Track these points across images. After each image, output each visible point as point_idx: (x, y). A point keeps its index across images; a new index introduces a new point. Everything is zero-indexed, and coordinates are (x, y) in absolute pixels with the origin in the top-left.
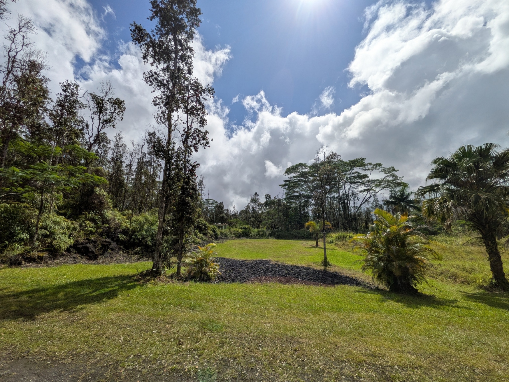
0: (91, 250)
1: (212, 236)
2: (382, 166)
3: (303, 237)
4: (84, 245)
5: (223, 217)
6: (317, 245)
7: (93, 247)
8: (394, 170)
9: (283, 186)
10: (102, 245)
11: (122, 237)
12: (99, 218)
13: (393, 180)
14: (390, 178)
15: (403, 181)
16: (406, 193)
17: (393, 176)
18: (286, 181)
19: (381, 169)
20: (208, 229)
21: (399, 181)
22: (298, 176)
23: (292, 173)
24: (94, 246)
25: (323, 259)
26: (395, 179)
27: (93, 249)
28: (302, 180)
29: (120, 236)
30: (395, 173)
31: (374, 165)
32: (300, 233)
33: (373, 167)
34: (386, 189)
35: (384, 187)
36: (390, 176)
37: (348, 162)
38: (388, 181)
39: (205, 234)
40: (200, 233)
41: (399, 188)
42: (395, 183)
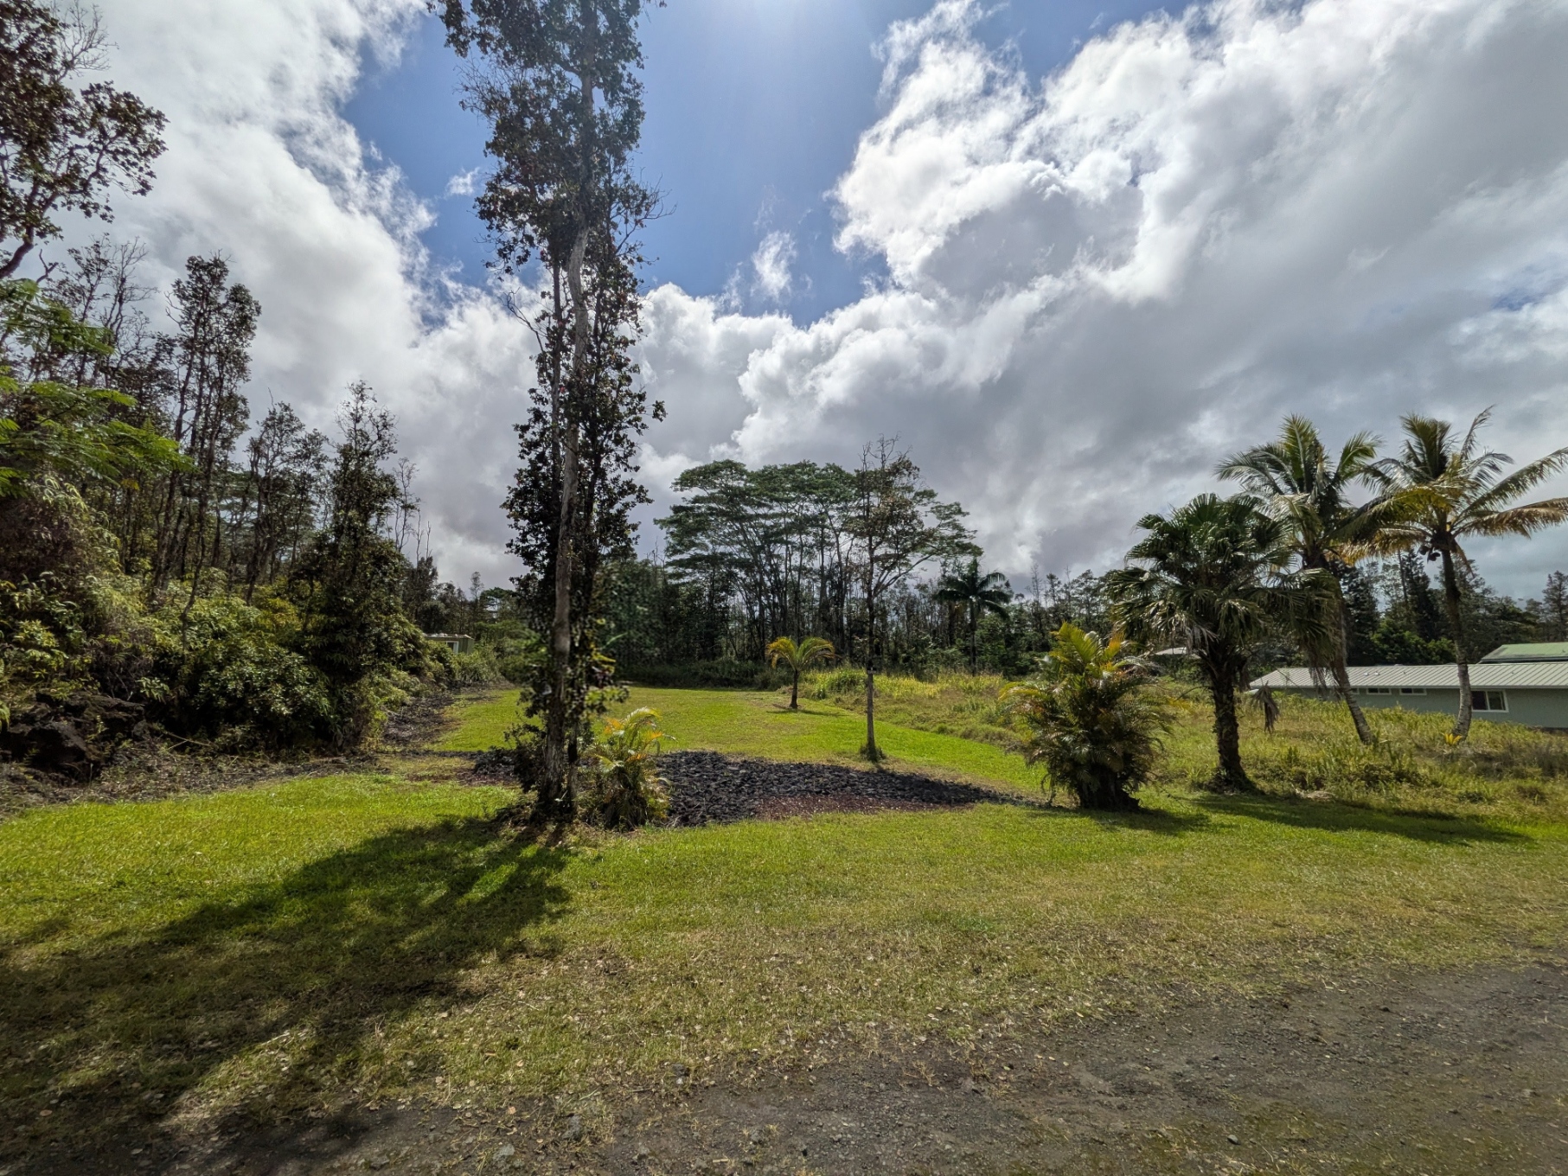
0: (70, 745)
1: (438, 679)
2: (936, 499)
3: (727, 679)
4: (38, 725)
5: (434, 609)
6: (794, 705)
7: (73, 729)
8: (959, 512)
9: (664, 523)
10: (107, 721)
11: (154, 687)
12: (69, 607)
13: (954, 537)
14: (948, 532)
15: (974, 542)
16: (983, 572)
17: (956, 526)
18: (677, 509)
19: (931, 505)
20: (424, 654)
21: (966, 541)
22: (712, 498)
23: (696, 485)
24: (78, 725)
25: (865, 741)
26: (958, 536)
27: (75, 741)
28: (722, 511)
29: (144, 681)
30: (959, 519)
31: (918, 494)
32: (717, 670)
33: (914, 498)
34: (934, 557)
35: (931, 553)
36: (948, 524)
37: (855, 474)
38: (942, 538)
39: (415, 671)
40: (399, 669)
41: (966, 560)
42: (957, 544)
